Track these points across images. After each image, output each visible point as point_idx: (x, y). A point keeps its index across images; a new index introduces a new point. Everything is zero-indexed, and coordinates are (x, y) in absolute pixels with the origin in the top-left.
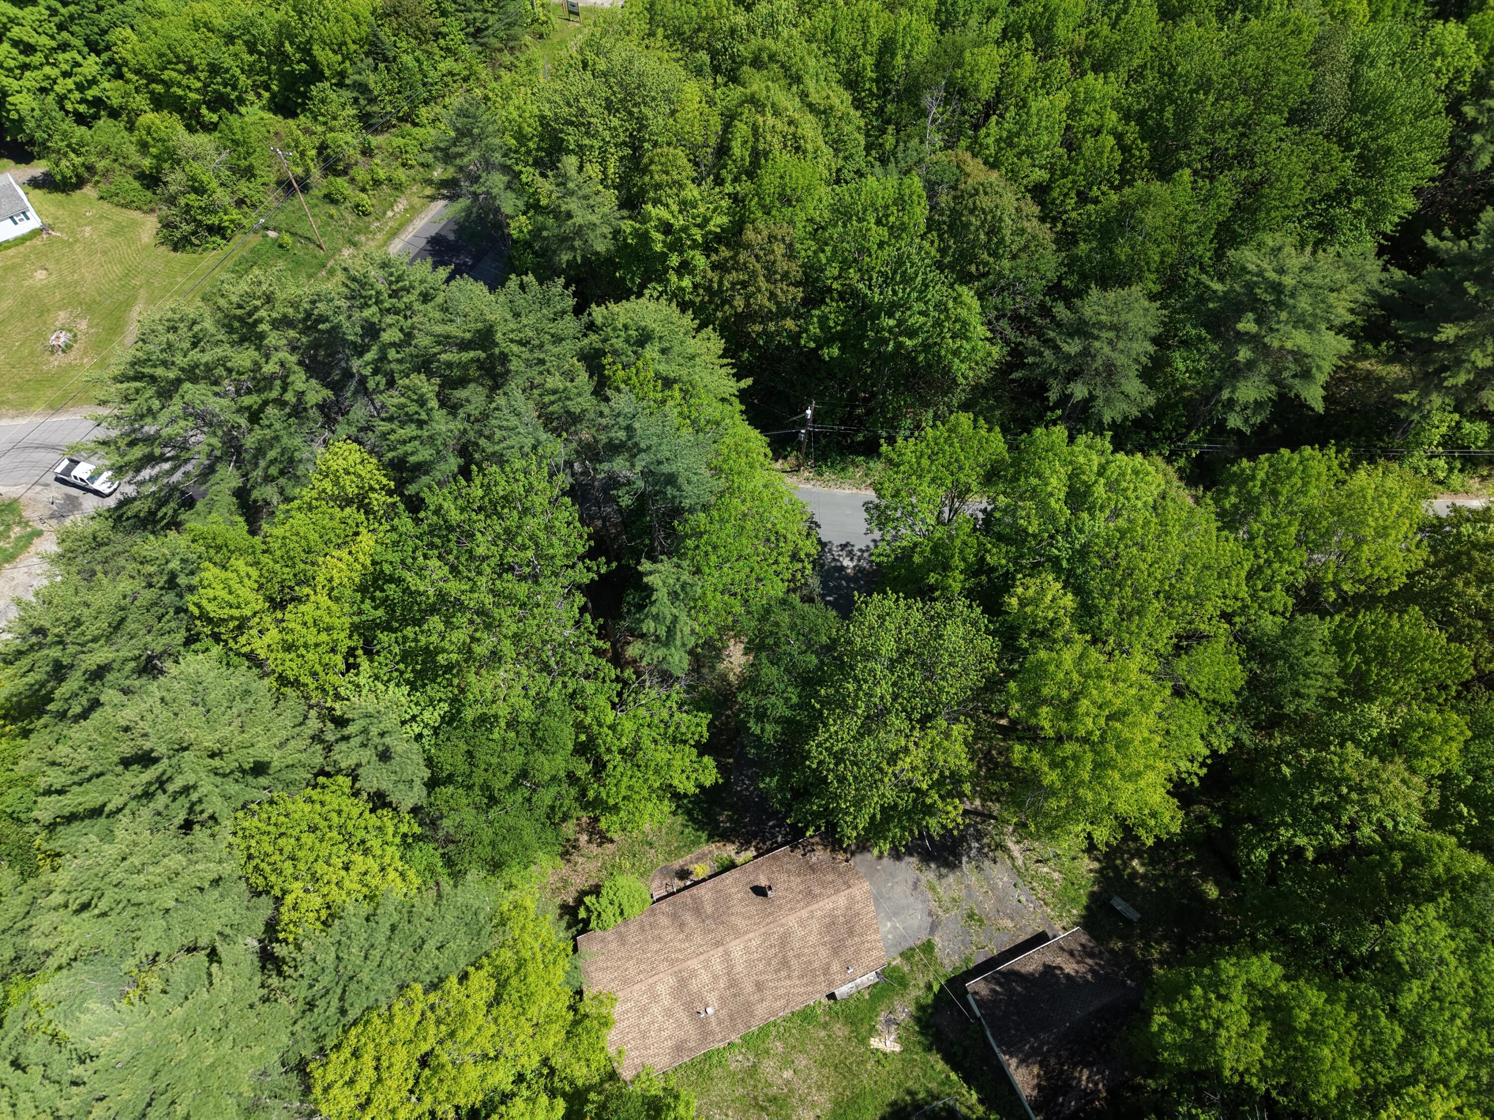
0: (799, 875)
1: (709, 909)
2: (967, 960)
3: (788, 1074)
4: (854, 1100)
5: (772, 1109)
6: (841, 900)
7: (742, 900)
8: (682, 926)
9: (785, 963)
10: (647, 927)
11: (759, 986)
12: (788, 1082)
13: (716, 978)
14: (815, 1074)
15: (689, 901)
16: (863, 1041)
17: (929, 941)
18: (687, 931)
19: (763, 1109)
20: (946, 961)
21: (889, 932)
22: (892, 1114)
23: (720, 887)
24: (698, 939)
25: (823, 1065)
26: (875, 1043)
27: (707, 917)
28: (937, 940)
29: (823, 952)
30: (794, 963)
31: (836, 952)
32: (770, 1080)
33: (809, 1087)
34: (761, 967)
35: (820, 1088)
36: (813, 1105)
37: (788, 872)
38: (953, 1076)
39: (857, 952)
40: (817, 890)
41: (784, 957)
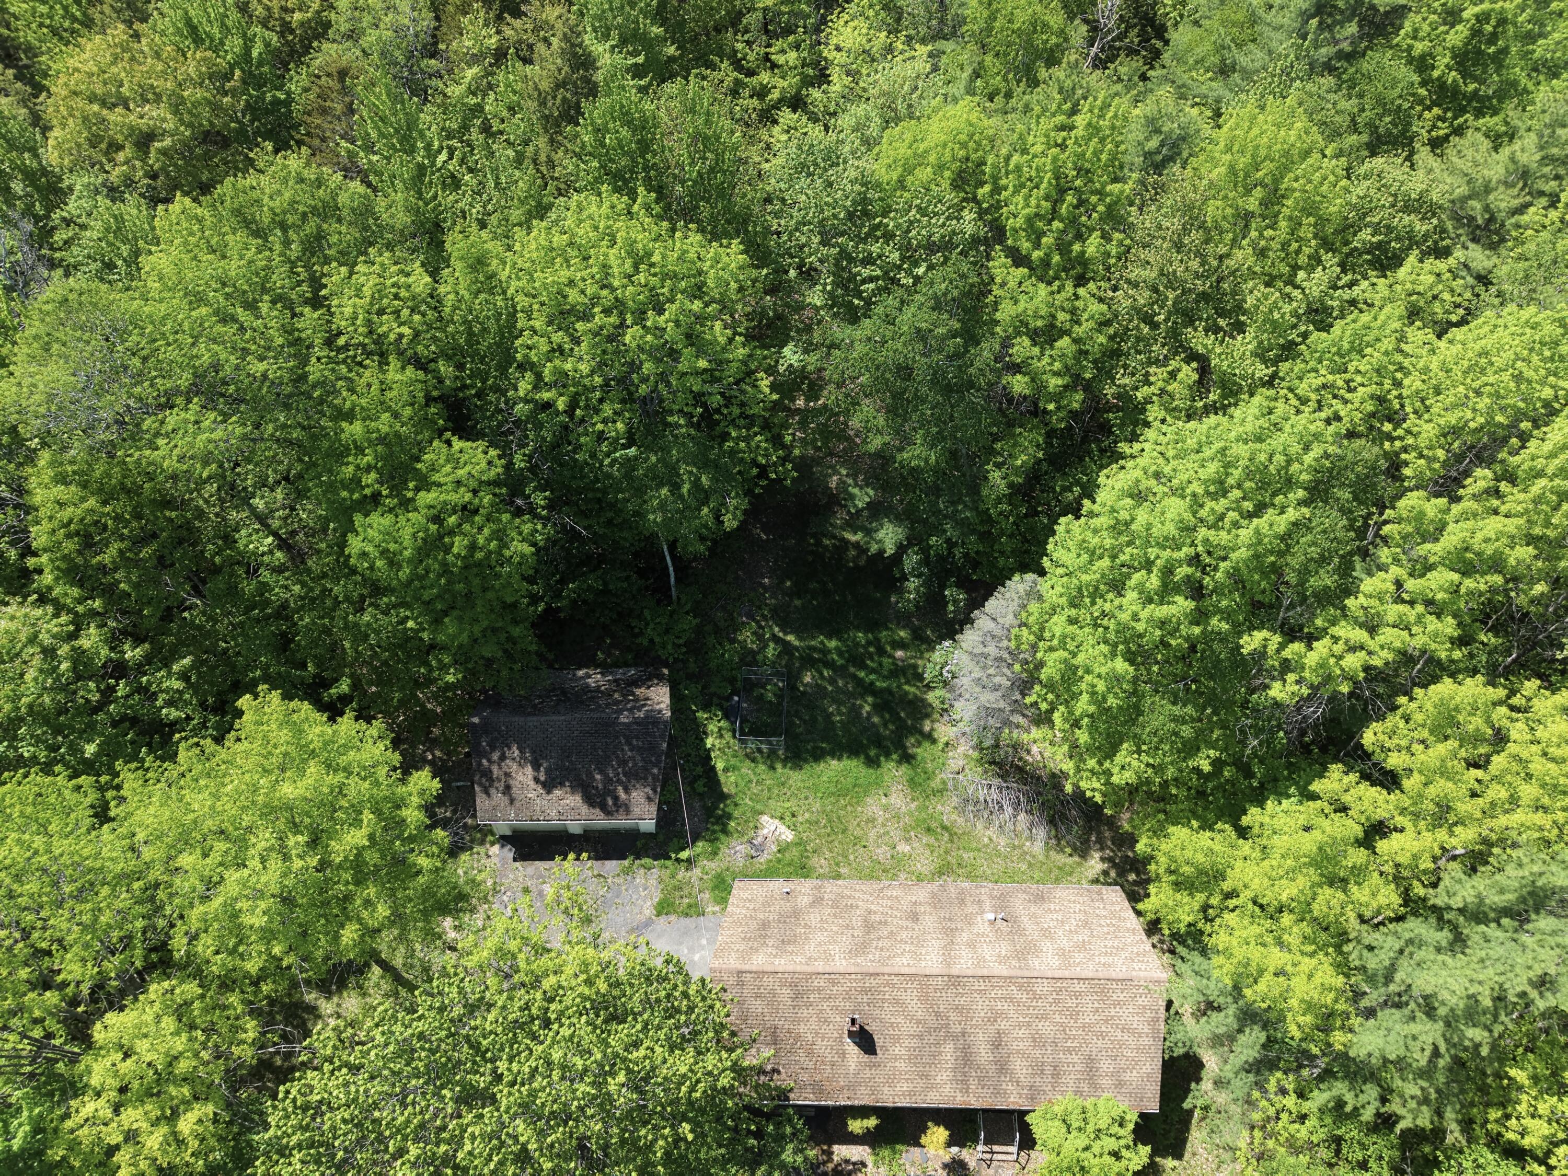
0: (798, 1038)
1: (949, 1052)
2: (626, 872)
3: (903, 848)
4: (841, 793)
5: (934, 825)
7: (896, 1040)
8: (997, 1044)
9: (869, 927)
10: (1048, 1070)
12: (908, 840)
13: (972, 945)
14: (872, 835)
15: (973, 1084)
16: (799, 843)
17: (659, 914)
18: (992, 1029)
19: (945, 828)
20: (653, 882)
21: (703, 947)
22: (806, 761)
23: (921, 1083)
24: (981, 1007)
25: (857, 840)
26: (788, 836)
27: (955, 1038)
28: (648, 910)
30: (857, 922)
31: (796, 914)
32: (928, 852)
33: (884, 825)
35: (872, 820)
36: (886, 809)
37: (810, 1053)
38: (720, 765)
41: (868, 933)
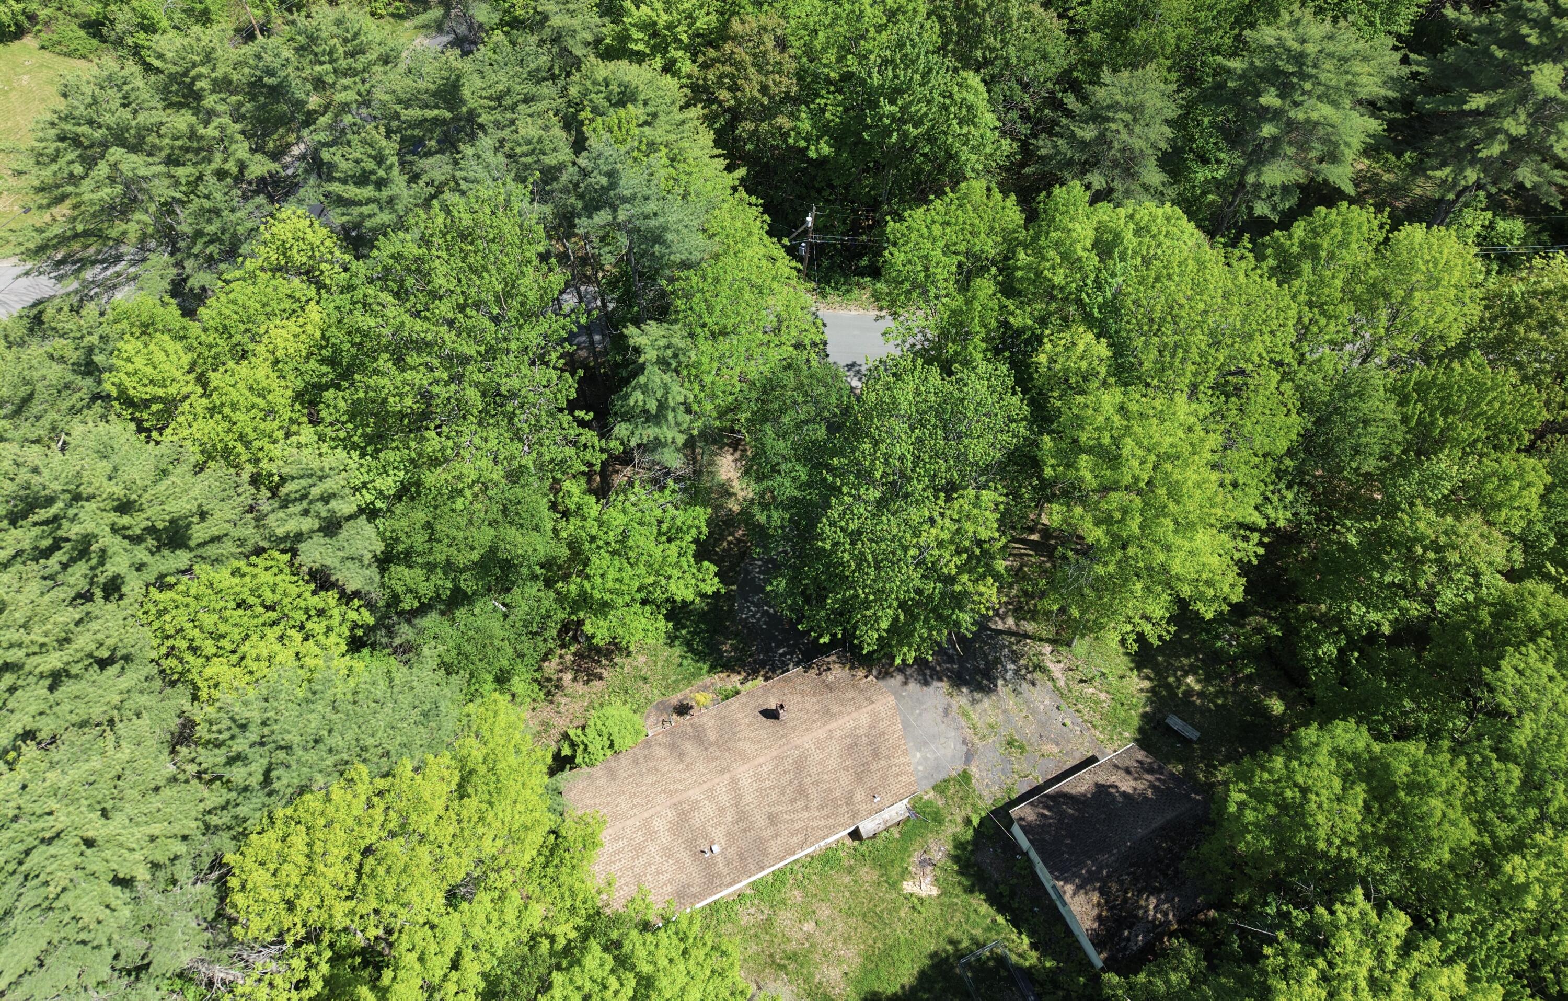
0: (814, 695)
1: (712, 736)
2: (1009, 790)
3: (809, 926)
4: (887, 953)
5: (792, 967)
6: (863, 717)
7: (749, 725)
8: (681, 755)
10: (642, 760)
11: (772, 819)
12: (808, 936)
13: (722, 810)
14: (840, 926)
15: (689, 729)
16: (894, 886)
17: (965, 771)
18: (687, 760)
19: (782, 967)
20: (986, 793)
21: (918, 763)
22: (933, 967)
23: (724, 713)
24: (700, 767)
25: (849, 915)
26: (908, 886)
27: (711, 744)
28: (973, 770)
29: (845, 779)
31: (859, 778)
32: (788, 934)
33: (835, 940)
34: (774, 796)
35: (847, 941)
36: (840, 961)
37: (802, 693)
38: (1000, 919)
39: (884, 777)
40: (835, 709)
